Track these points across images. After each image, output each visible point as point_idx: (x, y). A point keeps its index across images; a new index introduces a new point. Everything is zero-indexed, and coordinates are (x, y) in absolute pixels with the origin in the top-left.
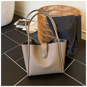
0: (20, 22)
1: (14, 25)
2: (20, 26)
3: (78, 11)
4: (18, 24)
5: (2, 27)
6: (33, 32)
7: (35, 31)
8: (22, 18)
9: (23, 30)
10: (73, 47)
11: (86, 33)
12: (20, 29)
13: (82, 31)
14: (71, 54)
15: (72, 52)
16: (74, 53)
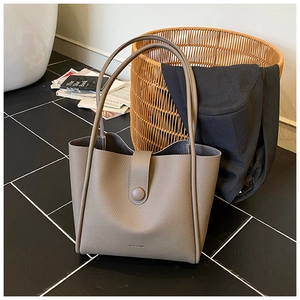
0: (72, 78)
1: (52, 87)
2: (70, 93)
3: (271, 52)
4: (64, 86)
5: (7, 94)
6: (113, 114)
7: (123, 111)
8: (80, 66)
9: (79, 106)
10: (250, 171)
11: (298, 130)
12: (72, 104)
13: (281, 119)
14: (239, 196)
15: (244, 189)
16: (250, 194)
